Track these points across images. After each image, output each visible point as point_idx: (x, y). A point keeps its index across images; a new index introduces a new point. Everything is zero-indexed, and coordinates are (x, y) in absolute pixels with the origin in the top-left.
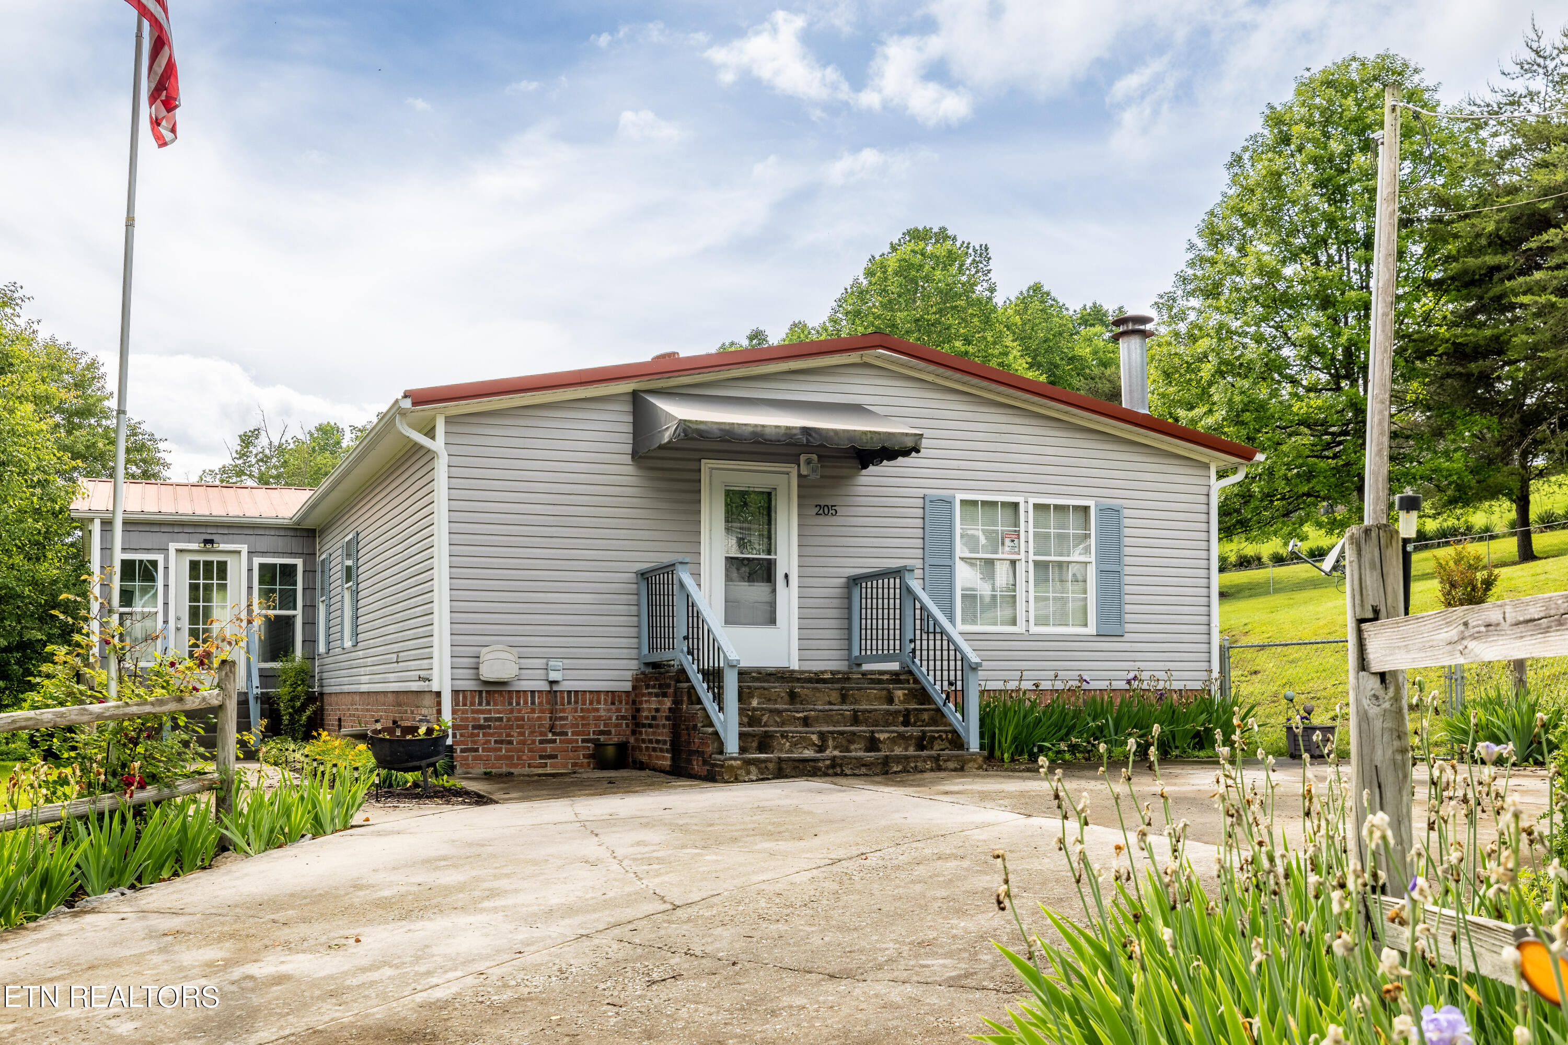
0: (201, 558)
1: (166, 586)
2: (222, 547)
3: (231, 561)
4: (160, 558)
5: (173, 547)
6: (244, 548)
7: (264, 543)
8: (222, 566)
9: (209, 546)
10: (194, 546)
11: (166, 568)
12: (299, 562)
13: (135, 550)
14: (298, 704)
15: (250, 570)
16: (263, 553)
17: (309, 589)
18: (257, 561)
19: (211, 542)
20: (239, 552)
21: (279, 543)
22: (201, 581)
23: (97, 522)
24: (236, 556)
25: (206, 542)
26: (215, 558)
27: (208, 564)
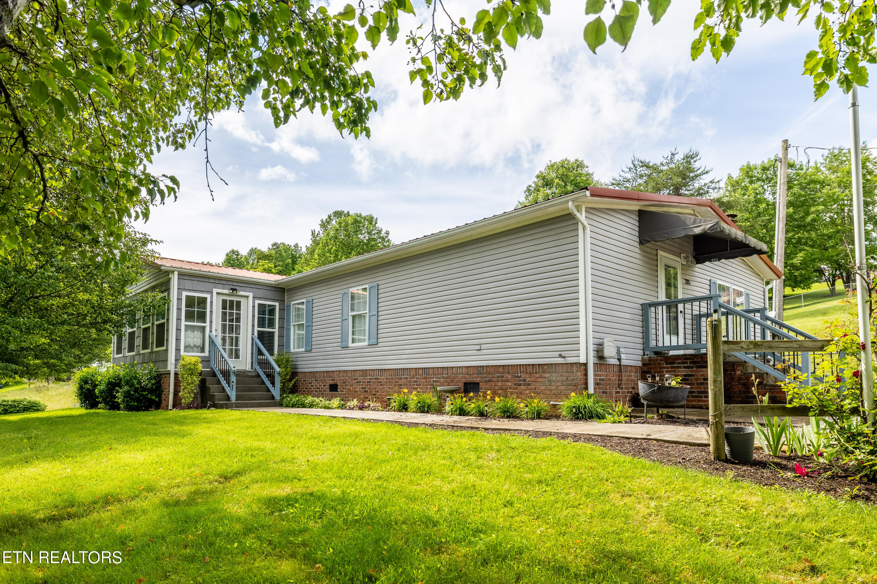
0: (228, 298)
1: (211, 312)
2: (241, 293)
3: (243, 301)
4: (208, 296)
5: (215, 291)
6: (251, 295)
7: (261, 293)
8: (239, 303)
9: (235, 292)
10: (226, 291)
11: (211, 302)
12: (277, 304)
13: (195, 291)
14: (288, 377)
15: (254, 307)
16: (260, 298)
17: (281, 318)
18: (257, 302)
19: (235, 290)
20: (247, 297)
21: (269, 294)
22: (228, 311)
23: (176, 273)
24: (246, 299)
25: (233, 290)
26: (235, 299)
27: (232, 302)
